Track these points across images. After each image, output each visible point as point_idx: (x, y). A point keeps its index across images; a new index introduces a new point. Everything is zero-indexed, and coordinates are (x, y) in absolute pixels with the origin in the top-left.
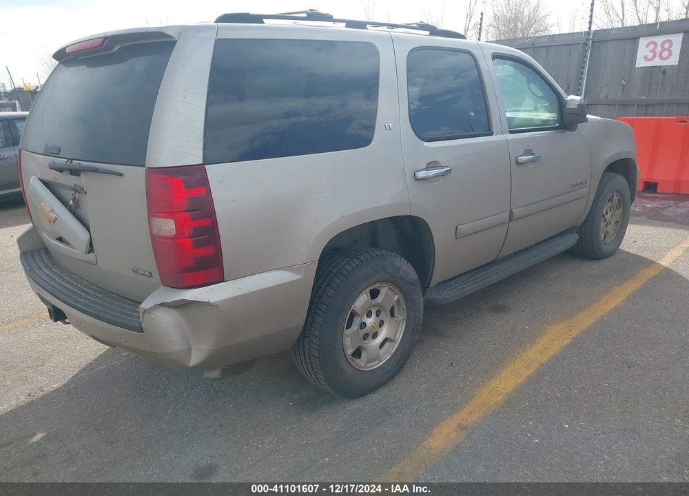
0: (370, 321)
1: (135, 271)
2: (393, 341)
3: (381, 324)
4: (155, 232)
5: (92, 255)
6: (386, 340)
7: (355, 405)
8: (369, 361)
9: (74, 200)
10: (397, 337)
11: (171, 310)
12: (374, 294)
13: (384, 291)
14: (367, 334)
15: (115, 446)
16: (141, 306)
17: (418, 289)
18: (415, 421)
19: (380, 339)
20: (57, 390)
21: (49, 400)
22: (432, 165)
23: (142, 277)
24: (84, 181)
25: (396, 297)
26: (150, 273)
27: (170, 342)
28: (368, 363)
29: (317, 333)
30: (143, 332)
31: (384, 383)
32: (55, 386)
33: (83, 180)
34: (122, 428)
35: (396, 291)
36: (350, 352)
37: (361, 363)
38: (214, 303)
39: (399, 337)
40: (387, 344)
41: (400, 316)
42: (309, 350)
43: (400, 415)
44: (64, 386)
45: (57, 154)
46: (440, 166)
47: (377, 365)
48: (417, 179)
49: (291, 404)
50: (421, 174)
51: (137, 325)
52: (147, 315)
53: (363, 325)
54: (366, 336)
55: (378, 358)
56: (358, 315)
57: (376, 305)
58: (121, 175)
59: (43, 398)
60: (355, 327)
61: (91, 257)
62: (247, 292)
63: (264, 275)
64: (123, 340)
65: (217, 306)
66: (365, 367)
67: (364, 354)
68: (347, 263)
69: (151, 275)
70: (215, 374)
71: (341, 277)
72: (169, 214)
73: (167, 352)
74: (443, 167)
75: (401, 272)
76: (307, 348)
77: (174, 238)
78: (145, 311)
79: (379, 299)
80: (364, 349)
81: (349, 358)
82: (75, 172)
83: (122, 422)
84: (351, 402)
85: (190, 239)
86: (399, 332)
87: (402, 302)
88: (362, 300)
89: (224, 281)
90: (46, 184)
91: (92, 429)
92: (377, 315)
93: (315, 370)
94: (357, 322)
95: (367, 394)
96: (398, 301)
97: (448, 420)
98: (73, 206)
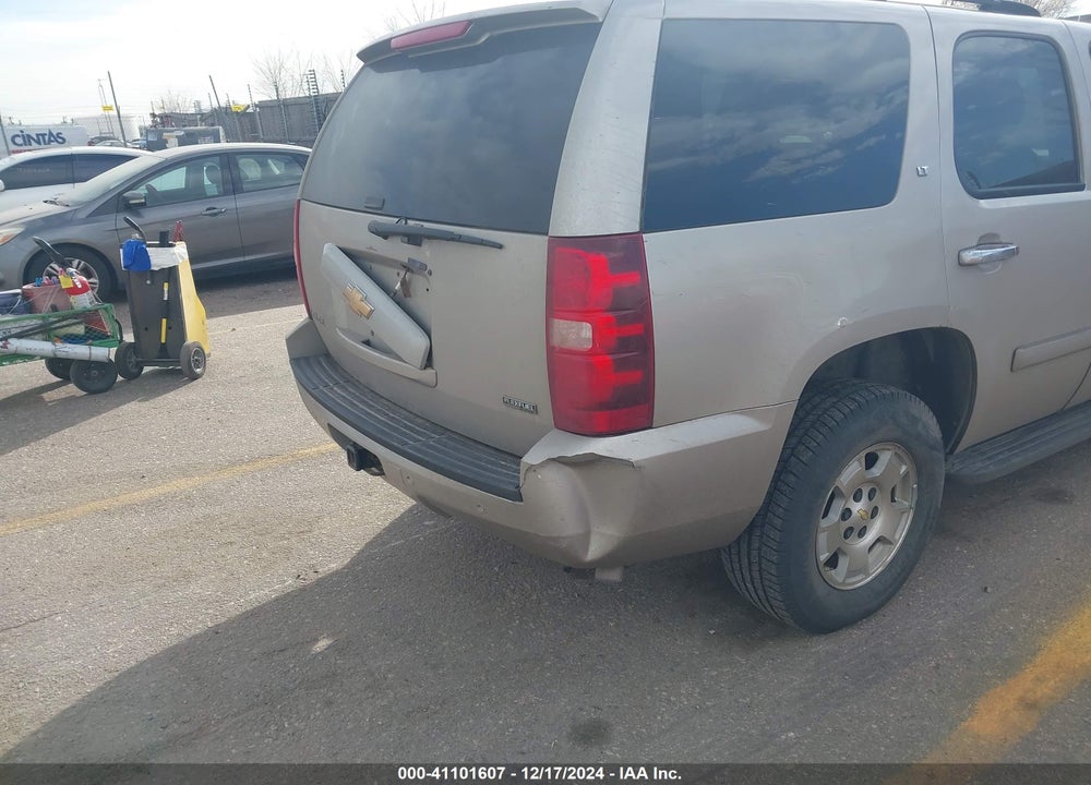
0: (858, 508)
1: (508, 402)
2: (891, 543)
3: (874, 513)
4: (556, 341)
5: (429, 371)
6: (879, 540)
7: (822, 646)
8: (851, 573)
9: (404, 283)
10: (897, 537)
11: (568, 470)
12: (871, 460)
13: (885, 458)
14: (851, 529)
15: (441, 672)
16: (524, 459)
17: (941, 455)
18: (938, 684)
19: (870, 537)
20: (337, 573)
21: (327, 586)
22: (986, 241)
23: (519, 414)
24: (428, 254)
25: (904, 468)
26: (535, 408)
27: (562, 520)
28: (848, 576)
29: (778, 522)
30: (522, 500)
31: (868, 613)
32: (334, 566)
33: (426, 253)
34: (445, 644)
35: (905, 458)
36: (823, 557)
37: (838, 575)
38: (637, 462)
39: (900, 537)
40: (879, 547)
41: (906, 502)
42: (760, 549)
43: (907, 670)
44: (347, 567)
45: (377, 209)
46: (1001, 243)
47: (861, 581)
48: (962, 264)
49: (712, 632)
50: (969, 256)
51: (512, 488)
52: (531, 474)
53: (847, 513)
54: (848, 532)
55: (864, 570)
56: (842, 495)
57: (873, 481)
58: (500, 247)
59: (319, 583)
60: (834, 516)
61: (428, 374)
62: (685, 448)
63: (710, 421)
64: (481, 510)
65: (640, 467)
66: (844, 583)
67: (843, 563)
68: (834, 405)
69: (535, 410)
70: (615, 576)
71: (823, 430)
72: (583, 315)
73: (556, 535)
74: (1003, 245)
75: (920, 427)
76: (756, 545)
77: (590, 353)
78: (531, 468)
79: (877, 471)
80: (844, 554)
81: (821, 566)
82: (414, 239)
83: (445, 635)
84: (815, 639)
85: (610, 357)
86: (900, 527)
87: (913, 478)
88: (852, 471)
89: (651, 428)
90: (352, 255)
91: (401, 640)
92: (870, 498)
93: (767, 583)
94: (838, 507)
95: (840, 628)
96: (907, 474)
97: (998, 690)
98: (401, 294)
